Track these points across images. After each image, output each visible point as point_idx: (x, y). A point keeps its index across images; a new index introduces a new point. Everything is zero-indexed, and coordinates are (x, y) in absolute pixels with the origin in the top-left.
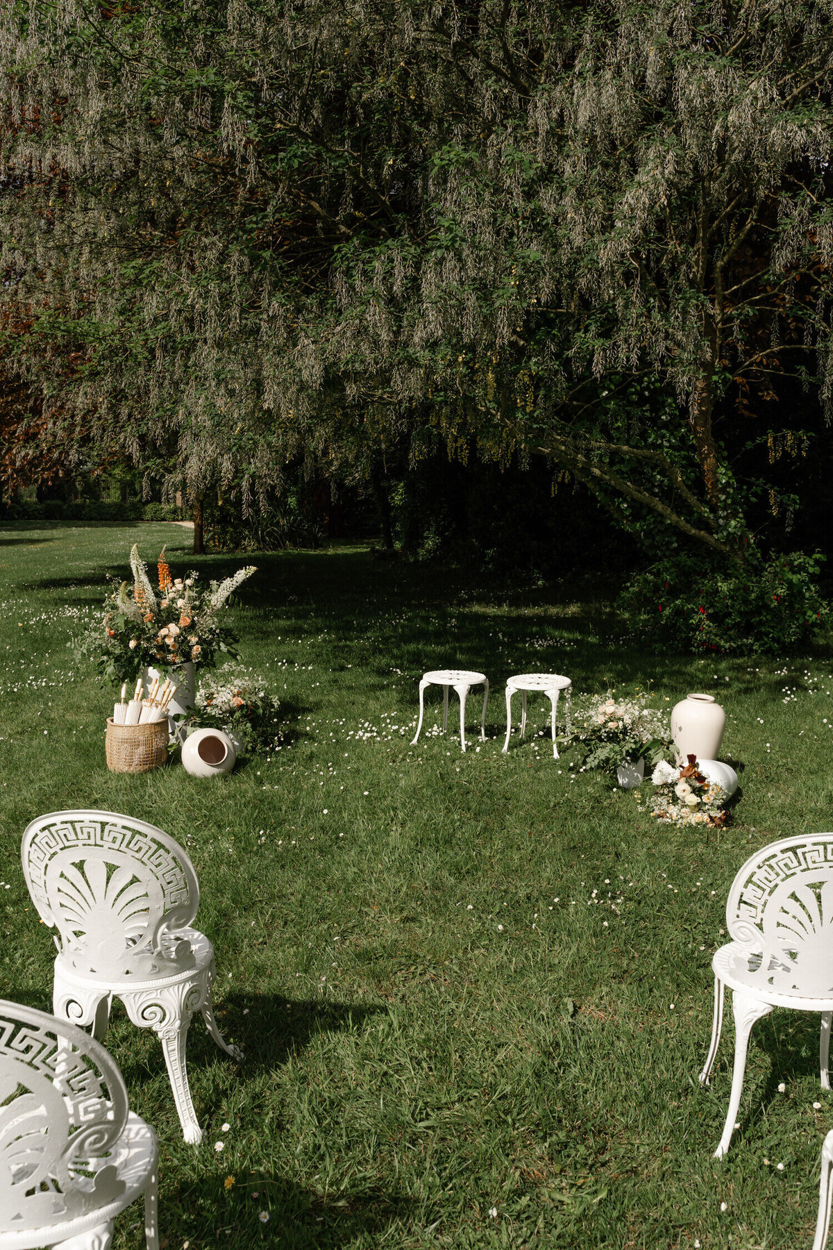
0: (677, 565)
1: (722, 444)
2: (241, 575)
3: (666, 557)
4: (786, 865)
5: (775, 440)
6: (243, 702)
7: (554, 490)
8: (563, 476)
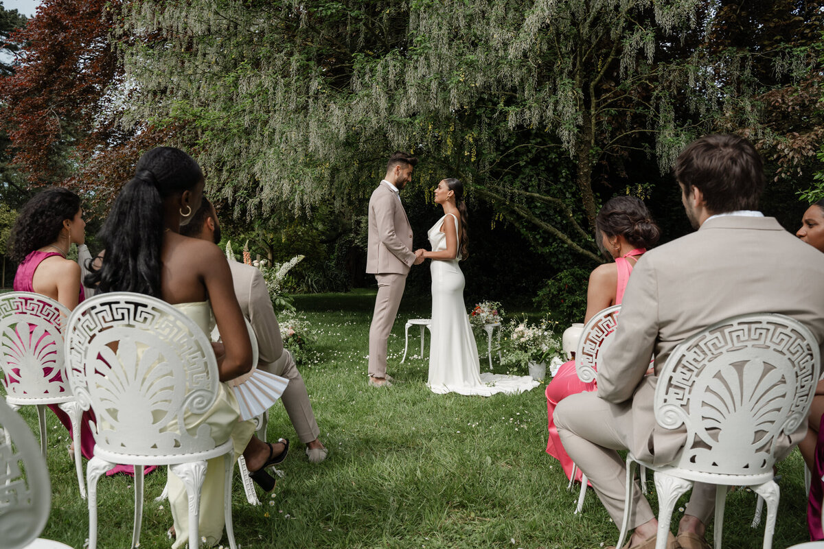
0: (572, 274)
1: (598, 194)
2: (295, 260)
3: (565, 269)
4: (608, 325)
5: (631, 190)
6: (294, 332)
7: (493, 226)
8: (500, 216)
